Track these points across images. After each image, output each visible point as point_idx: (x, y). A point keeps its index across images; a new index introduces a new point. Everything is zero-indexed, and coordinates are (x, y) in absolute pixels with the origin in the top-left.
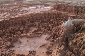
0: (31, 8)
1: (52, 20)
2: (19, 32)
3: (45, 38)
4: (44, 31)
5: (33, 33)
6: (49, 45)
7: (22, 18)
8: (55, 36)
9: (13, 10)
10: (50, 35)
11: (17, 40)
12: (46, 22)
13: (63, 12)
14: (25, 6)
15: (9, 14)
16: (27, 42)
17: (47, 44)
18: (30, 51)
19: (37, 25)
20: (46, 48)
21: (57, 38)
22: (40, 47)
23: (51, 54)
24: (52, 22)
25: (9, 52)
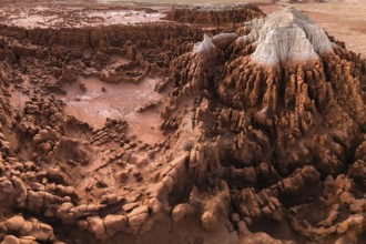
0: (113, 14)
1: (166, 41)
2: (80, 61)
3: (153, 87)
4: (150, 67)
5: (117, 70)
6: (167, 104)
7: (89, 31)
8: (179, 80)
9: (70, 13)
10: (167, 79)
11: (75, 80)
12: (153, 47)
13: (189, 25)
14: (99, 10)
15: (61, 20)
16: (102, 93)
17: (160, 103)
18: (108, 119)
19: (130, 52)
20: (159, 116)
21: (185, 83)
22: (141, 111)
23: (178, 131)
24: (168, 46)
25: (51, 101)
